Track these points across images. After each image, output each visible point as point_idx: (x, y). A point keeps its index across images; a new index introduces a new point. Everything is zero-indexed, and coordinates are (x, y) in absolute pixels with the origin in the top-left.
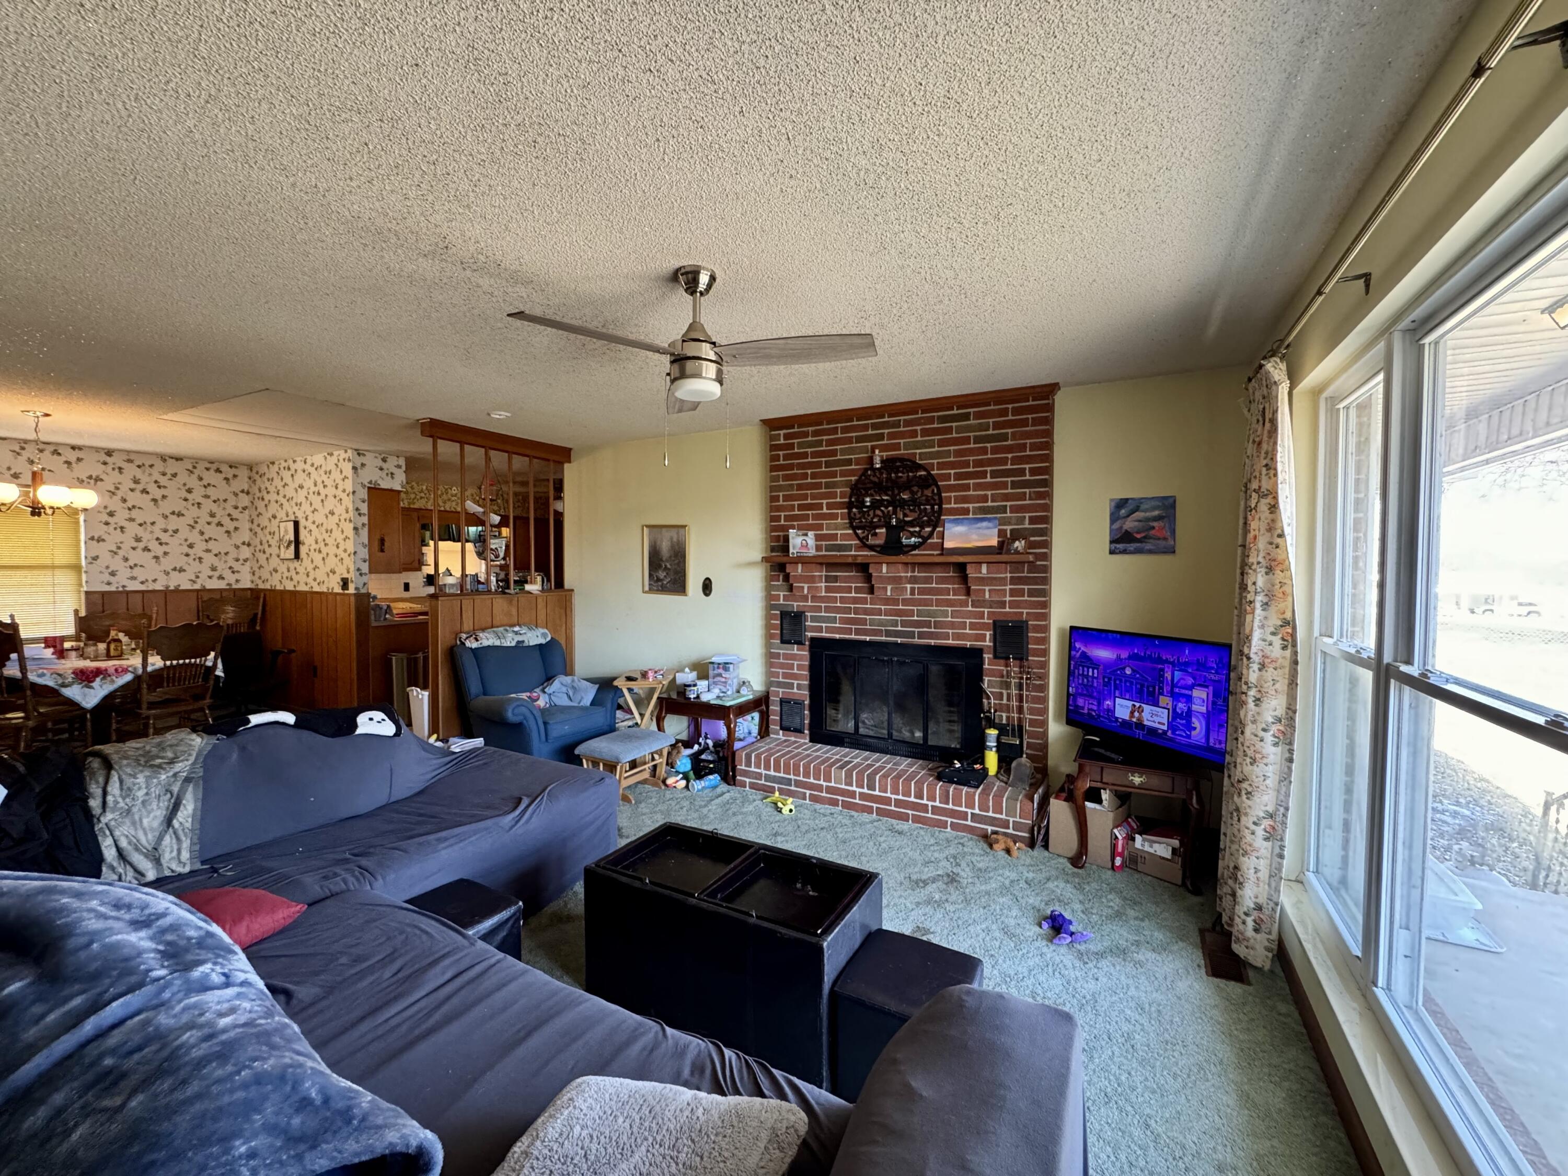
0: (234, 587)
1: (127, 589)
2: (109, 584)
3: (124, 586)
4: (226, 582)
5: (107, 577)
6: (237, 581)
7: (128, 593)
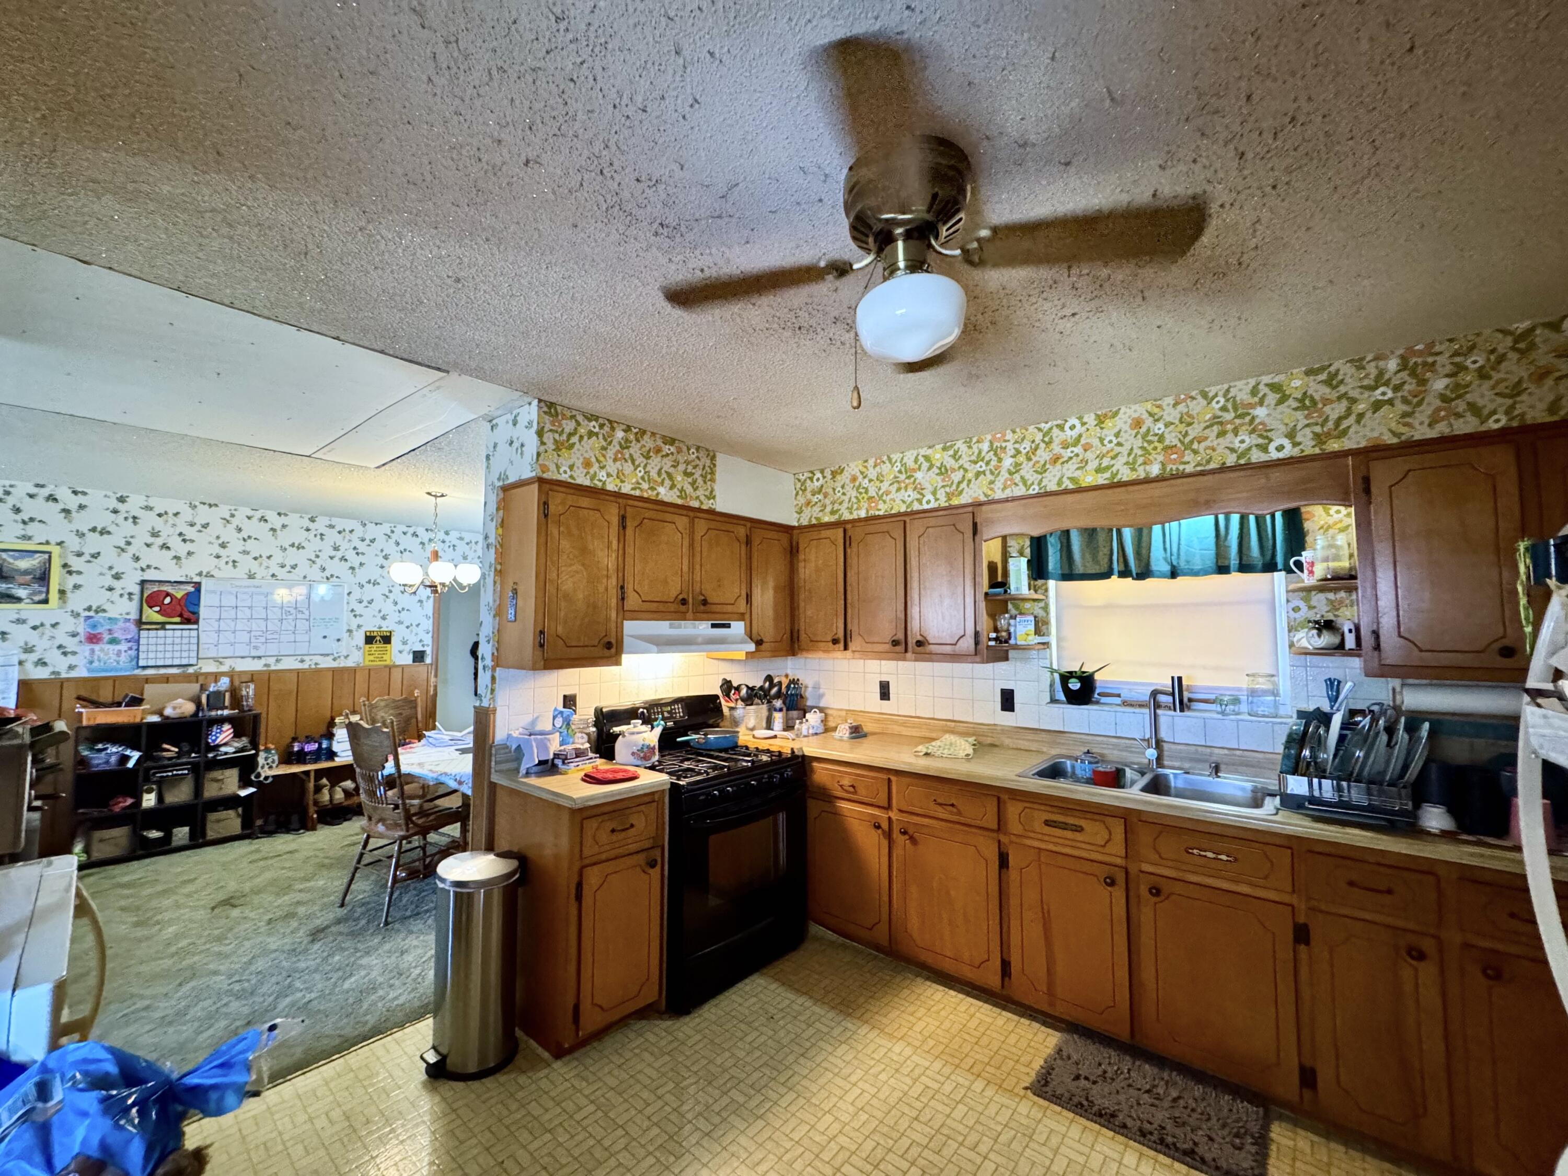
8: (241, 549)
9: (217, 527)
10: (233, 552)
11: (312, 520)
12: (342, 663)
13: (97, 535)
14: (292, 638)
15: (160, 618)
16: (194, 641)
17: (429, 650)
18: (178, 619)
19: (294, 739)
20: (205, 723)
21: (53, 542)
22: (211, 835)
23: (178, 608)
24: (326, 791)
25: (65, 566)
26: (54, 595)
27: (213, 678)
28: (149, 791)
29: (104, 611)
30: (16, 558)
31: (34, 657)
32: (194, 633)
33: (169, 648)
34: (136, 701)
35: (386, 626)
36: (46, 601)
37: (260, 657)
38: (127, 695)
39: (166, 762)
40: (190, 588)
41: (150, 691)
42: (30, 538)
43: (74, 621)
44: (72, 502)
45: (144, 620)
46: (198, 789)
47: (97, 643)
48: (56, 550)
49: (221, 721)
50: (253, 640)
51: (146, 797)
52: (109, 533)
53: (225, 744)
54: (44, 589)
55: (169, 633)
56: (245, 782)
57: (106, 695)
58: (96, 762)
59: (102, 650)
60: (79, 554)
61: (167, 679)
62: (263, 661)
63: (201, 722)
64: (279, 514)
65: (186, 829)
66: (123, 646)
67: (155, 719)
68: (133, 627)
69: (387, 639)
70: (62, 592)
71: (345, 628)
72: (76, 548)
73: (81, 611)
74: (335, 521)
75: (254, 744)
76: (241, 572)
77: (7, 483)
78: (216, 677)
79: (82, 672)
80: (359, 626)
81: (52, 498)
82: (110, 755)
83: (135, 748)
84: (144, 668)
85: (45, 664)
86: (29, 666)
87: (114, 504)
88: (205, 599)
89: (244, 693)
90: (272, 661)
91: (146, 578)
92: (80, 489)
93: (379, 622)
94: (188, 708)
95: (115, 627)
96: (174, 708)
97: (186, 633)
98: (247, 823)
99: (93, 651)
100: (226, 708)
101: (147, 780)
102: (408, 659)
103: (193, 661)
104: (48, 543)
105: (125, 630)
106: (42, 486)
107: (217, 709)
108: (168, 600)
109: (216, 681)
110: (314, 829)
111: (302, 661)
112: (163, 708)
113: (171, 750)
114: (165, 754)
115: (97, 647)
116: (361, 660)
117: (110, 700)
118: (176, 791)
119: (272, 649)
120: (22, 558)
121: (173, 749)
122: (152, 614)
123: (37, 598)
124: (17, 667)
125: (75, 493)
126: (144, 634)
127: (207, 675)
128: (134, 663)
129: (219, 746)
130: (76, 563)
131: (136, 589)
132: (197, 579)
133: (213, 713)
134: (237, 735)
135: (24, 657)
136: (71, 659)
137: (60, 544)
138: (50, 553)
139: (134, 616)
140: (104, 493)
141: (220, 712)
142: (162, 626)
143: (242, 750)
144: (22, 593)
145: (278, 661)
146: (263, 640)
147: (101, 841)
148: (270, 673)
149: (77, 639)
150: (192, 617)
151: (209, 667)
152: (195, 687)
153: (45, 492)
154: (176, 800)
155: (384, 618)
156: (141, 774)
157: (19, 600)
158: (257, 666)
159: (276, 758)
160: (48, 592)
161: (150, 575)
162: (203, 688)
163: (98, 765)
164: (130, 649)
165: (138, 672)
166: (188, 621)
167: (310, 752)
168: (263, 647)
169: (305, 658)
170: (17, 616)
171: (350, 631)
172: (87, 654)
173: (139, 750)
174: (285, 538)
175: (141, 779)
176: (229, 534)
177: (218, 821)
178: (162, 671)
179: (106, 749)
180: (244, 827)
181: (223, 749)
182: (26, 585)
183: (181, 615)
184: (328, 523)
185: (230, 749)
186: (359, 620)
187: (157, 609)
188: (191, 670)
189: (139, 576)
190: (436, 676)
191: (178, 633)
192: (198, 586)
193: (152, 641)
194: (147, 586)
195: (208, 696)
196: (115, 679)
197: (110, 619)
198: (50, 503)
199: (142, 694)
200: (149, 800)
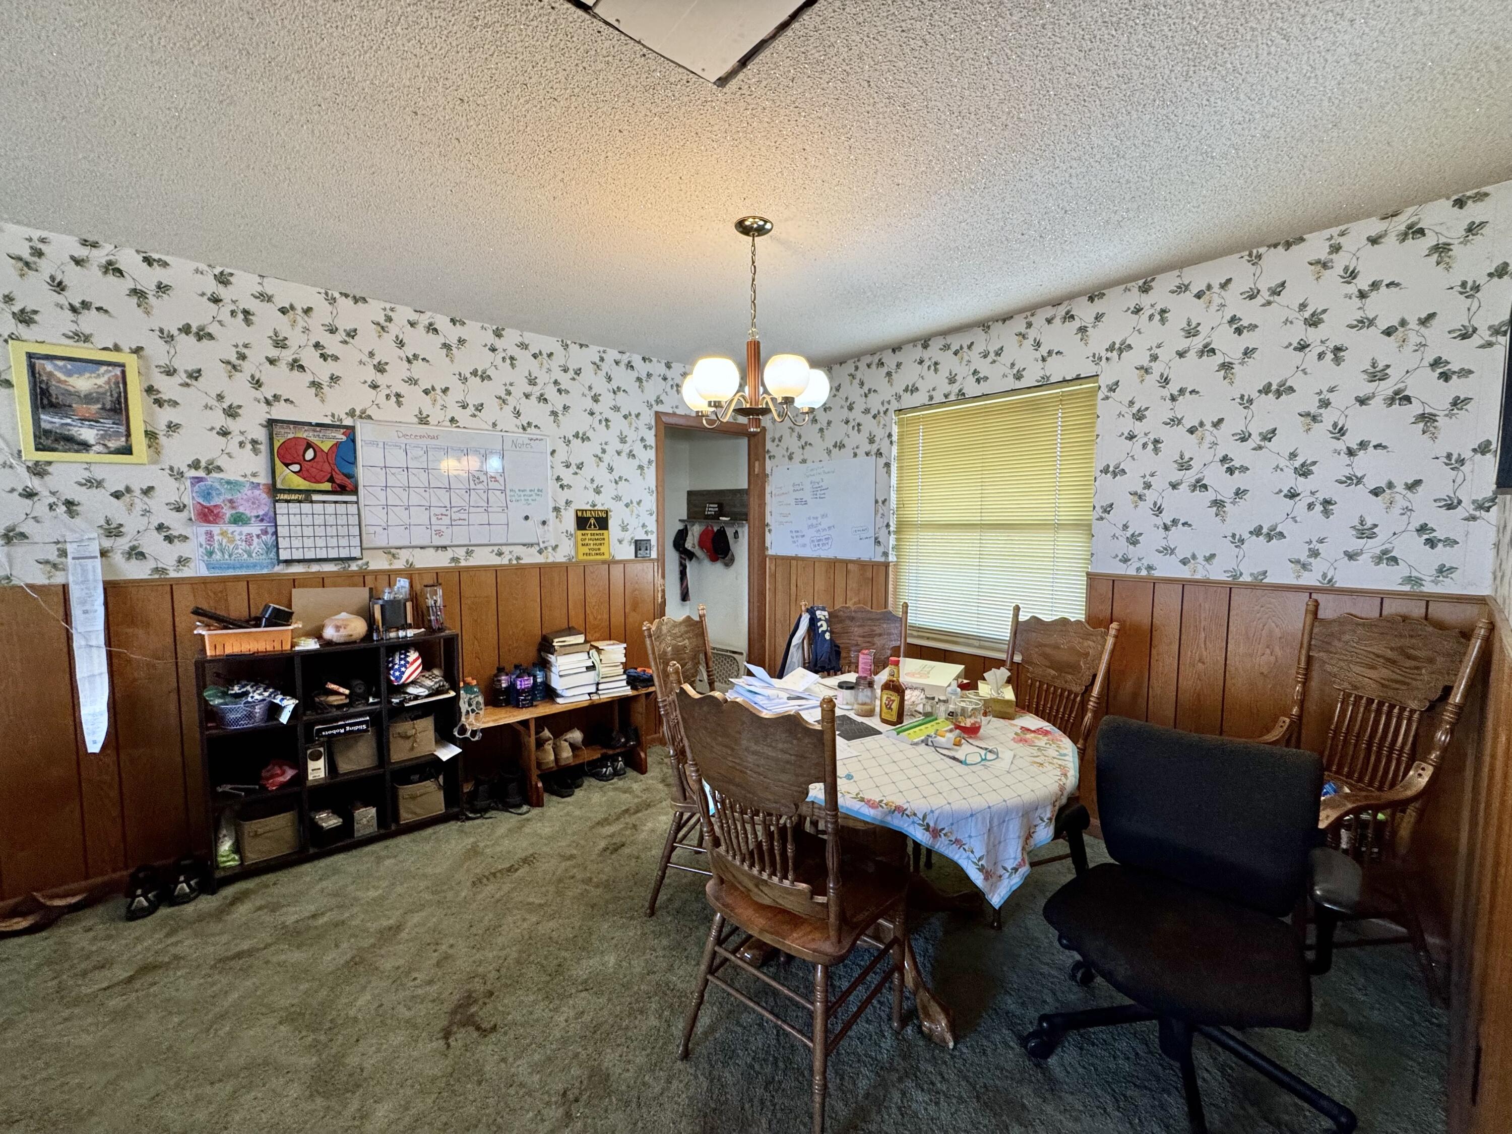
0: (1429, 588)
1: (1156, 573)
2: (1125, 560)
3: (1150, 568)
4: (1402, 570)
5: (1122, 546)
6: (1442, 570)
7: (1155, 582)
8: (406, 375)
9: (368, 338)
10: (394, 379)
11: (498, 334)
12: (551, 557)
13: (192, 339)
14: (484, 518)
15: (299, 483)
16: (354, 520)
17: (653, 538)
18: (327, 486)
19: (501, 670)
20: (382, 650)
21: (126, 348)
22: (406, 817)
23: (327, 468)
24: (549, 747)
25: (150, 390)
26: (139, 441)
27: (383, 580)
28: (316, 758)
29: (219, 469)
30: (69, 374)
31: (123, 544)
32: (353, 509)
33: (320, 531)
34: (281, 618)
35: (603, 502)
36: (127, 450)
37: (445, 548)
38: (267, 607)
39: (335, 712)
40: (340, 436)
41: (301, 599)
42: (87, 339)
43: (176, 484)
44: (148, 278)
45: (279, 486)
46: (382, 749)
47: (215, 522)
48: (132, 363)
49: (404, 646)
50: (434, 519)
51: (312, 765)
52: (210, 336)
53: (414, 683)
54: (122, 429)
55: (318, 508)
56: (444, 736)
57: (237, 608)
58: (232, 716)
59: (223, 534)
60: (170, 372)
61: (322, 581)
62: (450, 553)
63: (377, 649)
64: (453, 321)
65: (373, 811)
66: (254, 529)
67: (311, 645)
68: (264, 498)
69: (602, 523)
70: (151, 435)
71: (551, 505)
72: (163, 361)
73: (184, 469)
74: (528, 337)
75: (452, 679)
76: (408, 413)
77: (36, 234)
78: (390, 576)
79: (198, 569)
80: (568, 503)
81: (112, 268)
82: (252, 705)
83: (288, 692)
84: (288, 562)
85: (141, 555)
86: (118, 558)
87: (212, 286)
88: (364, 454)
89: (430, 602)
90: (461, 553)
91: (275, 416)
92: (156, 256)
93: (591, 496)
94: (357, 627)
95: (237, 496)
96: (338, 628)
97: (341, 508)
98: (452, 796)
99: (210, 535)
100: (410, 627)
101: (310, 739)
102: (627, 552)
103: (356, 553)
104: (117, 348)
105: (254, 502)
106: (95, 245)
107: (398, 629)
108: (310, 454)
109: (390, 585)
110: (538, 803)
111: (500, 554)
112: (321, 628)
113: (339, 694)
114: (332, 699)
115: (216, 529)
116: (573, 553)
117: (245, 614)
118: (352, 755)
119: (460, 536)
120: (81, 373)
121: (342, 690)
122: (289, 477)
123: (112, 445)
124: (98, 562)
125: (148, 261)
126: (281, 508)
127: (376, 573)
128: (272, 555)
129: (406, 685)
130: (168, 387)
131: (261, 435)
132: (348, 422)
133: (393, 635)
134: (427, 666)
135: (107, 543)
136: (180, 549)
137: (138, 351)
138: (122, 365)
139: (263, 479)
140: (195, 265)
141: (401, 634)
142: (306, 496)
143: (438, 692)
144: (88, 434)
145: (469, 553)
146: (446, 520)
147: (256, 835)
148: (460, 571)
149: (185, 514)
150: (347, 482)
151: (378, 563)
152: (361, 595)
153: (99, 256)
154: (355, 767)
155: (598, 491)
156: (300, 730)
157: (85, 446)
158: (441, 560)
159: (480, 699)
160: (128, 435)
161: (280, 412)
162: (374, 595)
163: (237, 721)
164: (265, 532)
165: (279, 569)
166: (342, 489)
167: (523, 691)
168: (447, 532)
169: (504, 549)
170: (87, 474)
171: (556, 509)
172: (202, 539)
173: (294, 696)
174: (466, 360)
175: (301, 740)
176: (386, 350)
177: (413, 798)
178: (315, 568)
179: (246, 694)
180: (448, 803)
181: (412, 690)
182: (92, 420)
183: (331, 480)
184: (519, 340)
185: (422, 691)
186: (566, 494)
187: (296, 468)
188: (354, 567)
189: (262, 413)
190: (663, 577)
191: (330, 508)
192: (350, 431)
193: (295, 520)
194: (277, 429)
195: (382, 606)
196: (248, 580)
197: (229, 482)
198: (111, 278)
199: (290, 606)
200: (317, 770)
